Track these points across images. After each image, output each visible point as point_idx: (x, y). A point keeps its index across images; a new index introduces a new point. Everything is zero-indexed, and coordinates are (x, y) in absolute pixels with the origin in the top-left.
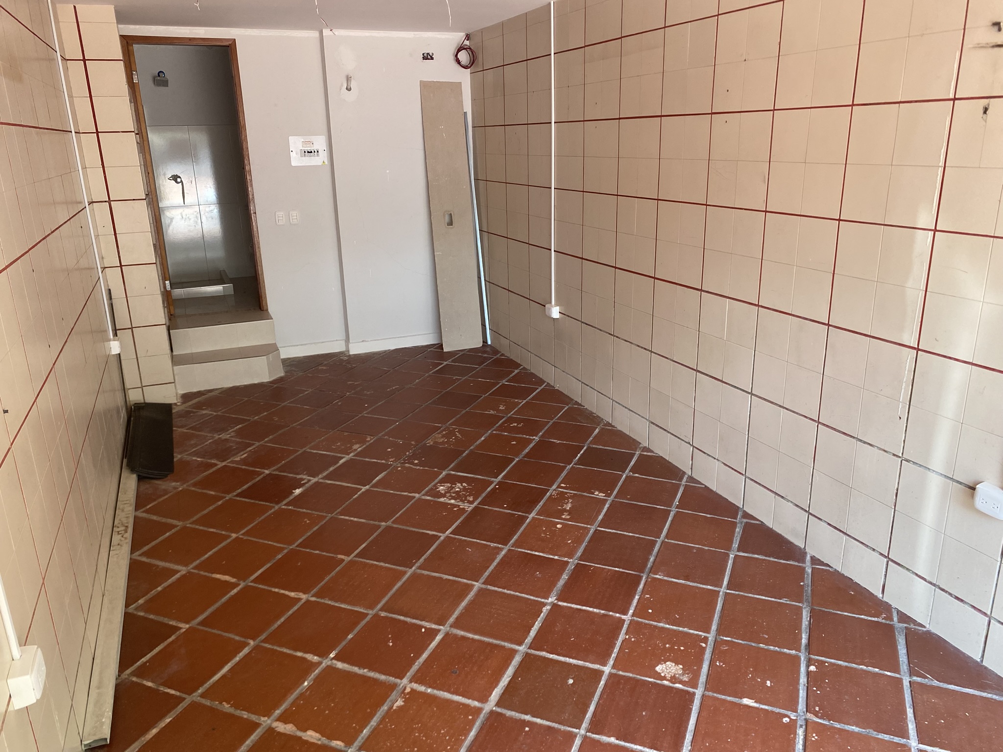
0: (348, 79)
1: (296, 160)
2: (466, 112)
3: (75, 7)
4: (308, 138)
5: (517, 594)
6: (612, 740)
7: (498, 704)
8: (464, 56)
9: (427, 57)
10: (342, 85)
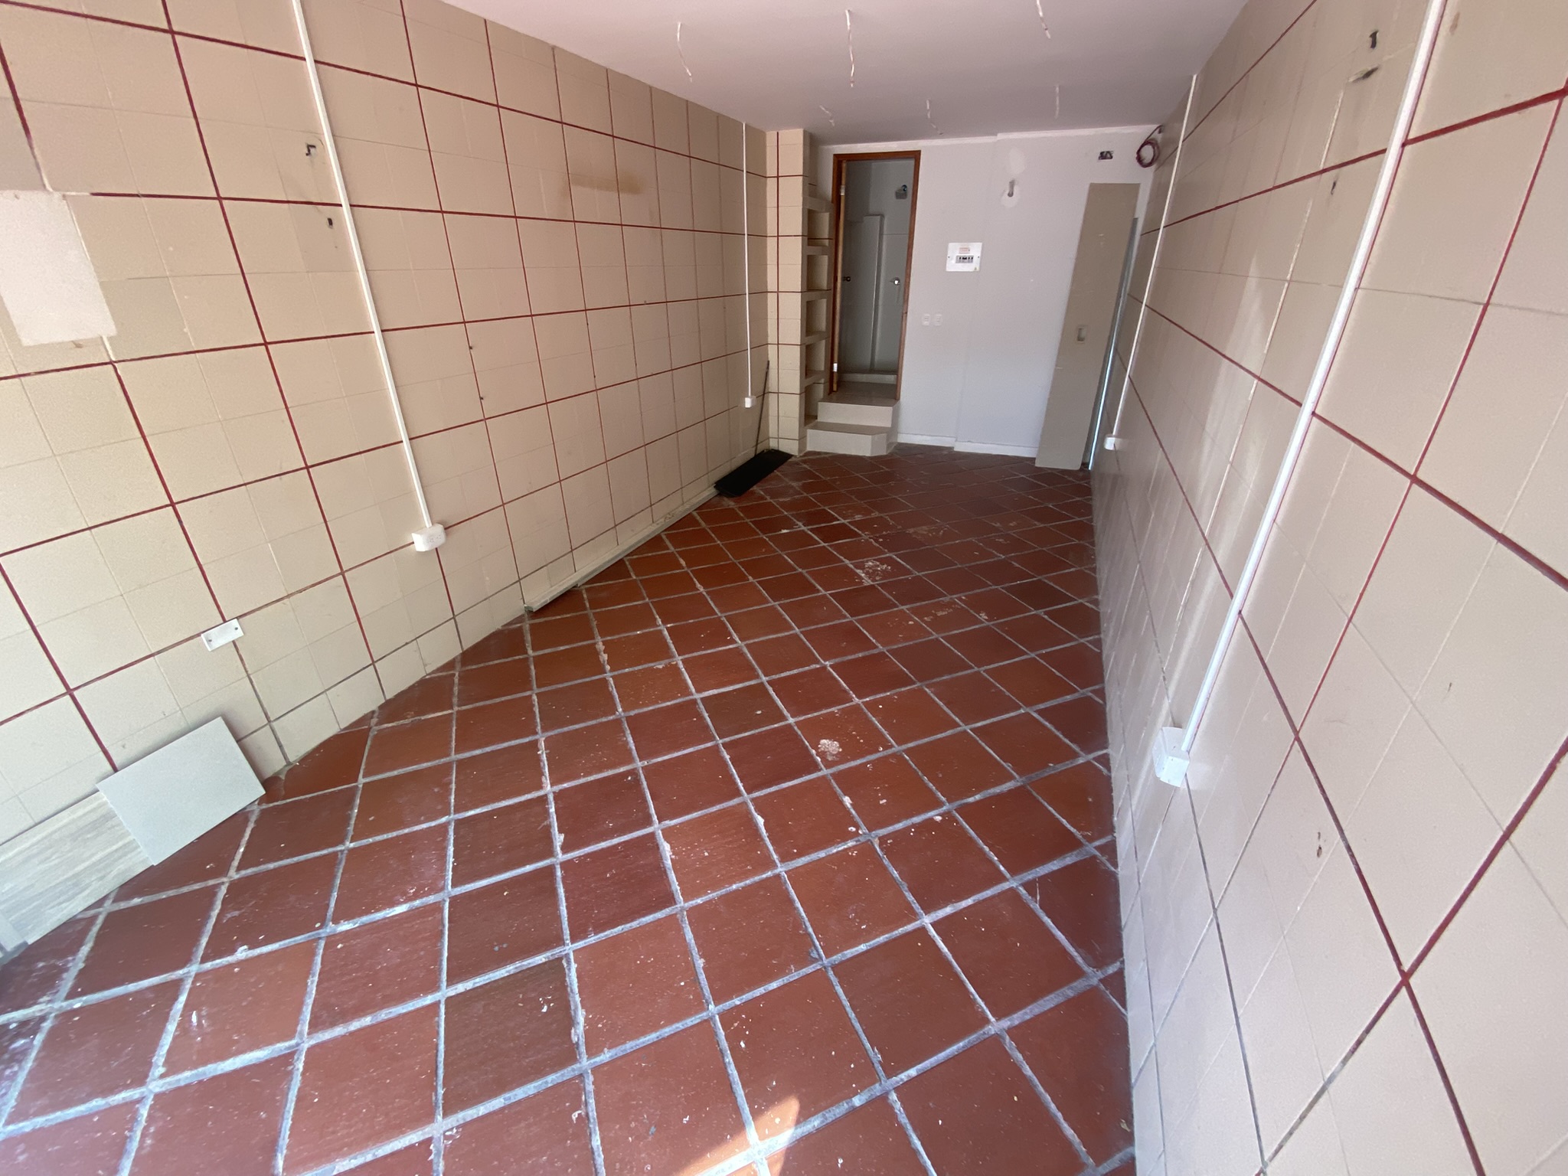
0: (1012, 184)
1: (953, 266)
2: (1137, 219)
3: (778, 133)
4: (965, 245)
5: (812, 648)
6: (728, 757)
7: (702, 699)
8: (1148, 153)
9: (1105, 156)
10: (1004, 191)
